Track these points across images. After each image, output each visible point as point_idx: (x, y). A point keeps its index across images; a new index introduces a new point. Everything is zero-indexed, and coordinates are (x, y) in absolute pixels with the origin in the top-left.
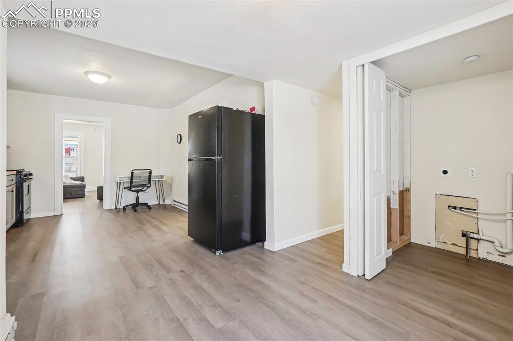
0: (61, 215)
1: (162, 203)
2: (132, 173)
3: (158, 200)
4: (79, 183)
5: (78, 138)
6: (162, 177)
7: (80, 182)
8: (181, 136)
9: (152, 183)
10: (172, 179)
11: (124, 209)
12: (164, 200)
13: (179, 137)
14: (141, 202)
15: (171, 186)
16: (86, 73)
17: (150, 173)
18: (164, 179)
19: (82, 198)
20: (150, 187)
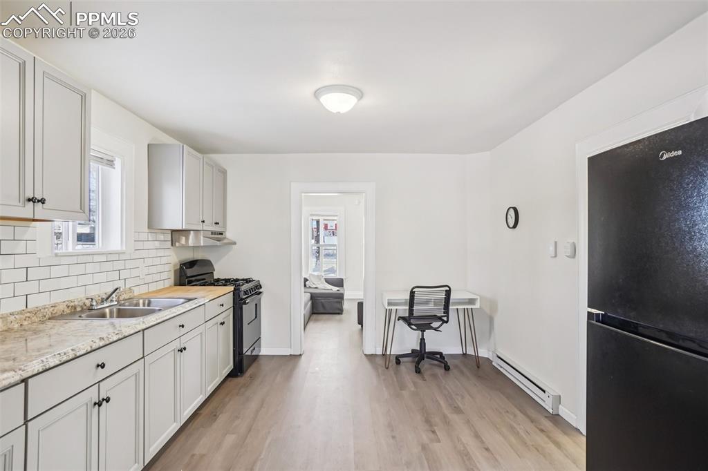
0: (300, 355)
1: (470, 351)
2: (412, 294)
3: (463, 344)
4: (335, 289)
5: (337, 216)
6: (472, 301)
7: (338, 288)
8: (515, 210)
9: (452, 314)
10: (493, 305)
11: (398, 359)
12: (475, 346)
13: (512, 212)
14: (429, 348)
15: (491, 320)
16: (317, 94)
17: (448, 293)
18: (477, 306)
19: (339, 314)
20: (447, 322)
